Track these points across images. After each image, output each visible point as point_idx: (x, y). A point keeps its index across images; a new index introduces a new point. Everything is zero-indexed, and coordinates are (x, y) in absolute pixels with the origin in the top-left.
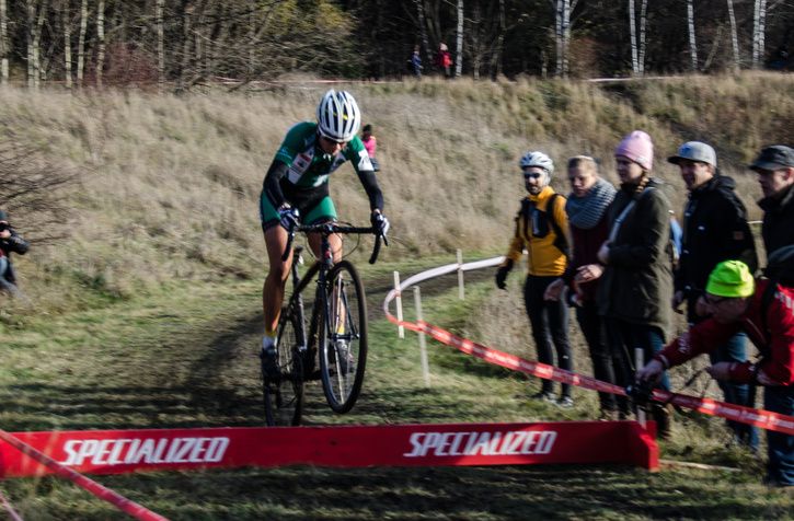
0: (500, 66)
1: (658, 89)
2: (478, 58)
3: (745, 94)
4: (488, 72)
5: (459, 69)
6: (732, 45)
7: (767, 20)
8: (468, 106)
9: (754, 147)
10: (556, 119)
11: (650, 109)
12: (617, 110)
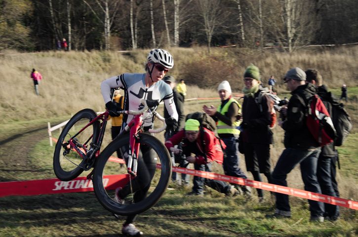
0: (85, 47)
1: (142, 54)
2: (77, 44)
4: (81, 49)
5: (70, 48)
6: (167, 39)
7: (179, 30)
8: (74, 61)
9: (176, 74)
10: (106, 65)
11: (139, 62)
12: (128, 62)
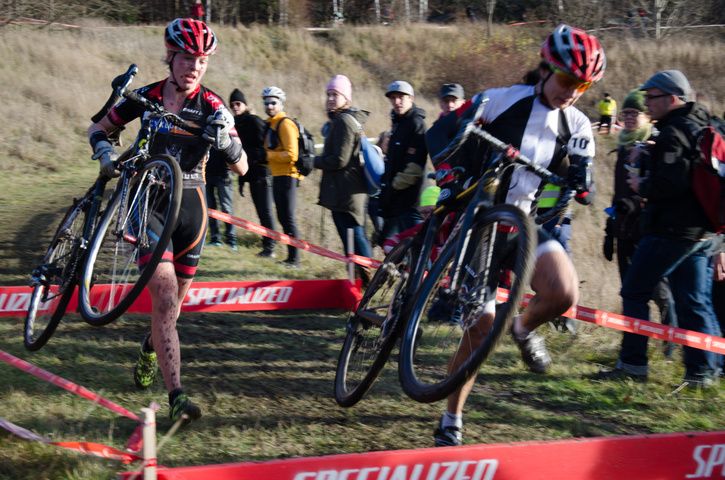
0: (238, 17)
1: (353, 36)
2: (223, 10)
3: (414, 40)
4: (230, 21)
5: (209, 18)
6: (404, 5)
9: (419, 79)
10: (280, 57)
11: (346, 50)
12: (323, 51)
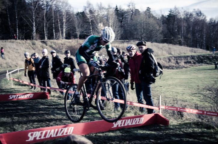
1: (49, 42)
2: (21, 37)
3: (62, 43)
4: (22, 39)
5: (18, 38)
6: (60, 36)
7: (66, 32)
8: (19, 44)
9: (64, 51)
10: (33, 46)
11: (48, 45)
12: (43, 45)
